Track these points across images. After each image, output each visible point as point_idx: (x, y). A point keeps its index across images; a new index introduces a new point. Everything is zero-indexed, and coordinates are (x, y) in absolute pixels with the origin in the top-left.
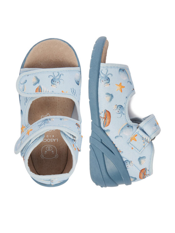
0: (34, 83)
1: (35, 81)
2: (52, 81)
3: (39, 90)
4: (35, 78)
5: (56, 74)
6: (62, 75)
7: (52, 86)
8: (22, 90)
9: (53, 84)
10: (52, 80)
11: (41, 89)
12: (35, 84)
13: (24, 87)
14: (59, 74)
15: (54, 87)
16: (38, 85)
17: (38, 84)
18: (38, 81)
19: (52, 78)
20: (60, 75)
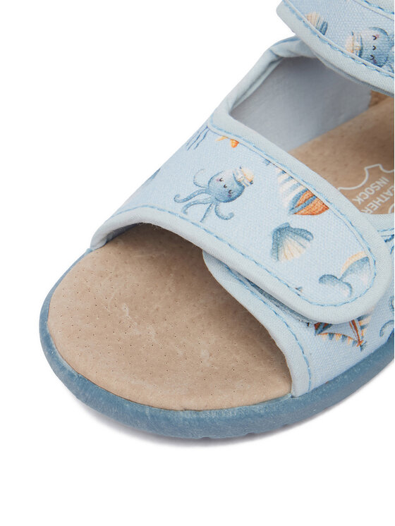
0: (303, 241)
1: (290, 243)
2: (234, 194)
3: (307, 203)
4: (282, 256)
5: (197, 212)
6: (183, 196)
7: (251, 183)
8: (366, 266)
9: (239, 183)
10: (233, 200)
11: (297, 198)
12: (304, 234)
13: (350, 270)
14: (187, 206)
15: (249, 173)
16: (299, 222)
17: (293, 226)
18: (281, 232)
19: (225, 208)
20: (187, 202)
